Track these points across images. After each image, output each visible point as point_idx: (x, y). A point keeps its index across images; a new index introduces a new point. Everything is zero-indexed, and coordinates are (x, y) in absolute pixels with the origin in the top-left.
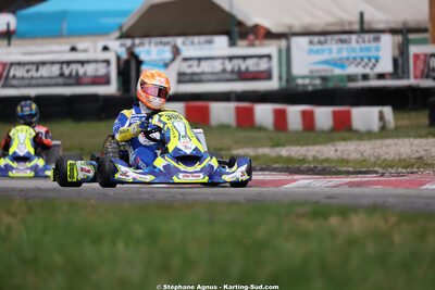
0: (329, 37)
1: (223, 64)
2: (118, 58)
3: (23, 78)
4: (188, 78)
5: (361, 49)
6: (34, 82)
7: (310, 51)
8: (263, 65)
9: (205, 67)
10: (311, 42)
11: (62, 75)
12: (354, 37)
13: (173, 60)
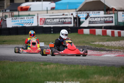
1: (100, 19)
4: (91, 22)
10: (123, 13)
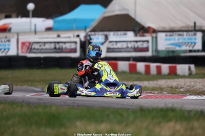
0: (174, 33)
1: (127, 44)
2: (81, 41)
3: (38, 49)
5: (188, 39)
6: (43, 51)
7: (166, 39)
8: (145, 45)
9: (119, 45)
10: (166, 35)
11: (55, 48)
12: (185, 33)
13: (105, 42)
